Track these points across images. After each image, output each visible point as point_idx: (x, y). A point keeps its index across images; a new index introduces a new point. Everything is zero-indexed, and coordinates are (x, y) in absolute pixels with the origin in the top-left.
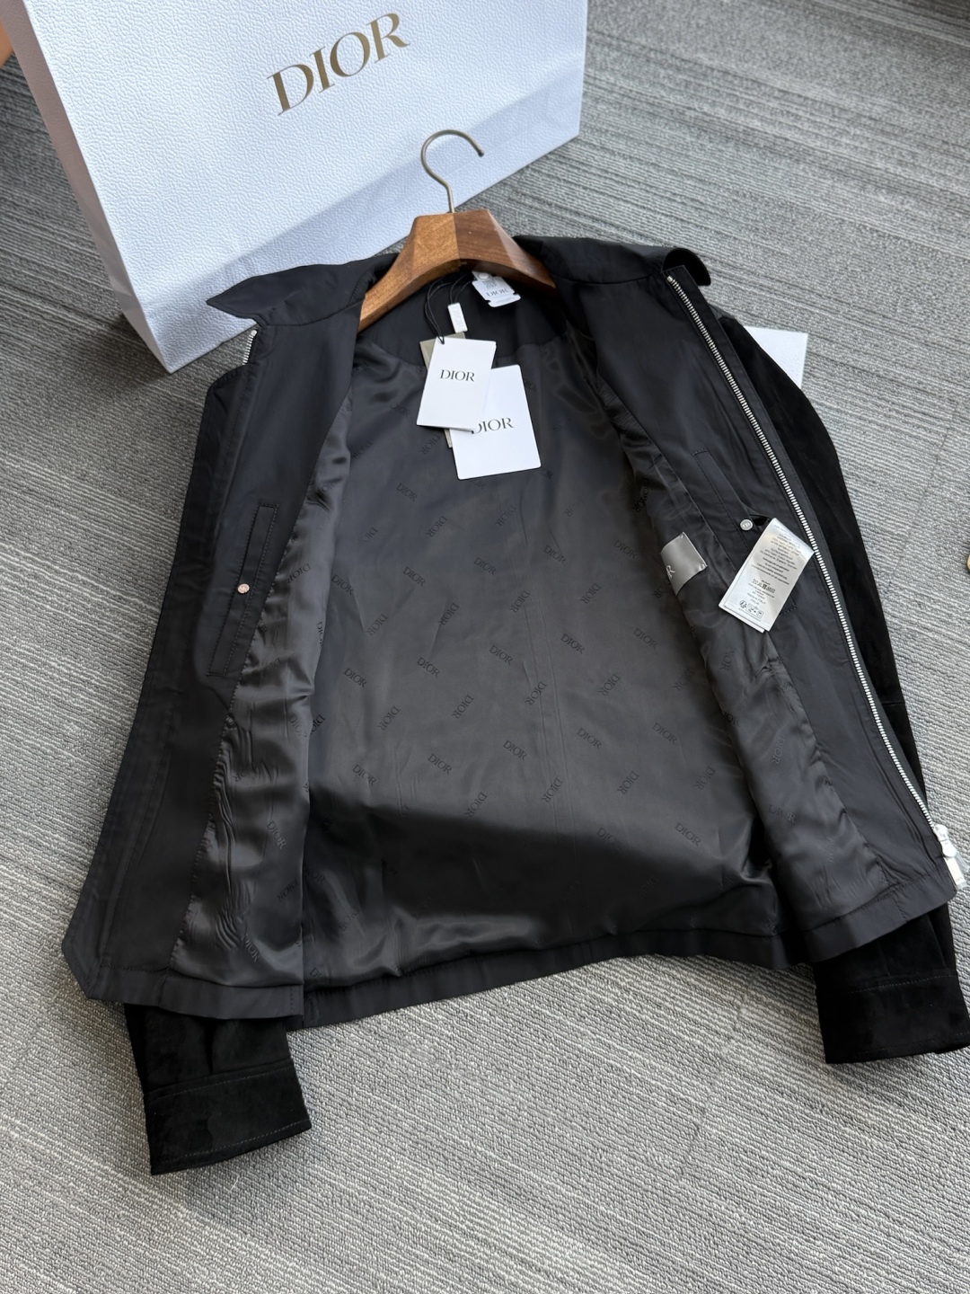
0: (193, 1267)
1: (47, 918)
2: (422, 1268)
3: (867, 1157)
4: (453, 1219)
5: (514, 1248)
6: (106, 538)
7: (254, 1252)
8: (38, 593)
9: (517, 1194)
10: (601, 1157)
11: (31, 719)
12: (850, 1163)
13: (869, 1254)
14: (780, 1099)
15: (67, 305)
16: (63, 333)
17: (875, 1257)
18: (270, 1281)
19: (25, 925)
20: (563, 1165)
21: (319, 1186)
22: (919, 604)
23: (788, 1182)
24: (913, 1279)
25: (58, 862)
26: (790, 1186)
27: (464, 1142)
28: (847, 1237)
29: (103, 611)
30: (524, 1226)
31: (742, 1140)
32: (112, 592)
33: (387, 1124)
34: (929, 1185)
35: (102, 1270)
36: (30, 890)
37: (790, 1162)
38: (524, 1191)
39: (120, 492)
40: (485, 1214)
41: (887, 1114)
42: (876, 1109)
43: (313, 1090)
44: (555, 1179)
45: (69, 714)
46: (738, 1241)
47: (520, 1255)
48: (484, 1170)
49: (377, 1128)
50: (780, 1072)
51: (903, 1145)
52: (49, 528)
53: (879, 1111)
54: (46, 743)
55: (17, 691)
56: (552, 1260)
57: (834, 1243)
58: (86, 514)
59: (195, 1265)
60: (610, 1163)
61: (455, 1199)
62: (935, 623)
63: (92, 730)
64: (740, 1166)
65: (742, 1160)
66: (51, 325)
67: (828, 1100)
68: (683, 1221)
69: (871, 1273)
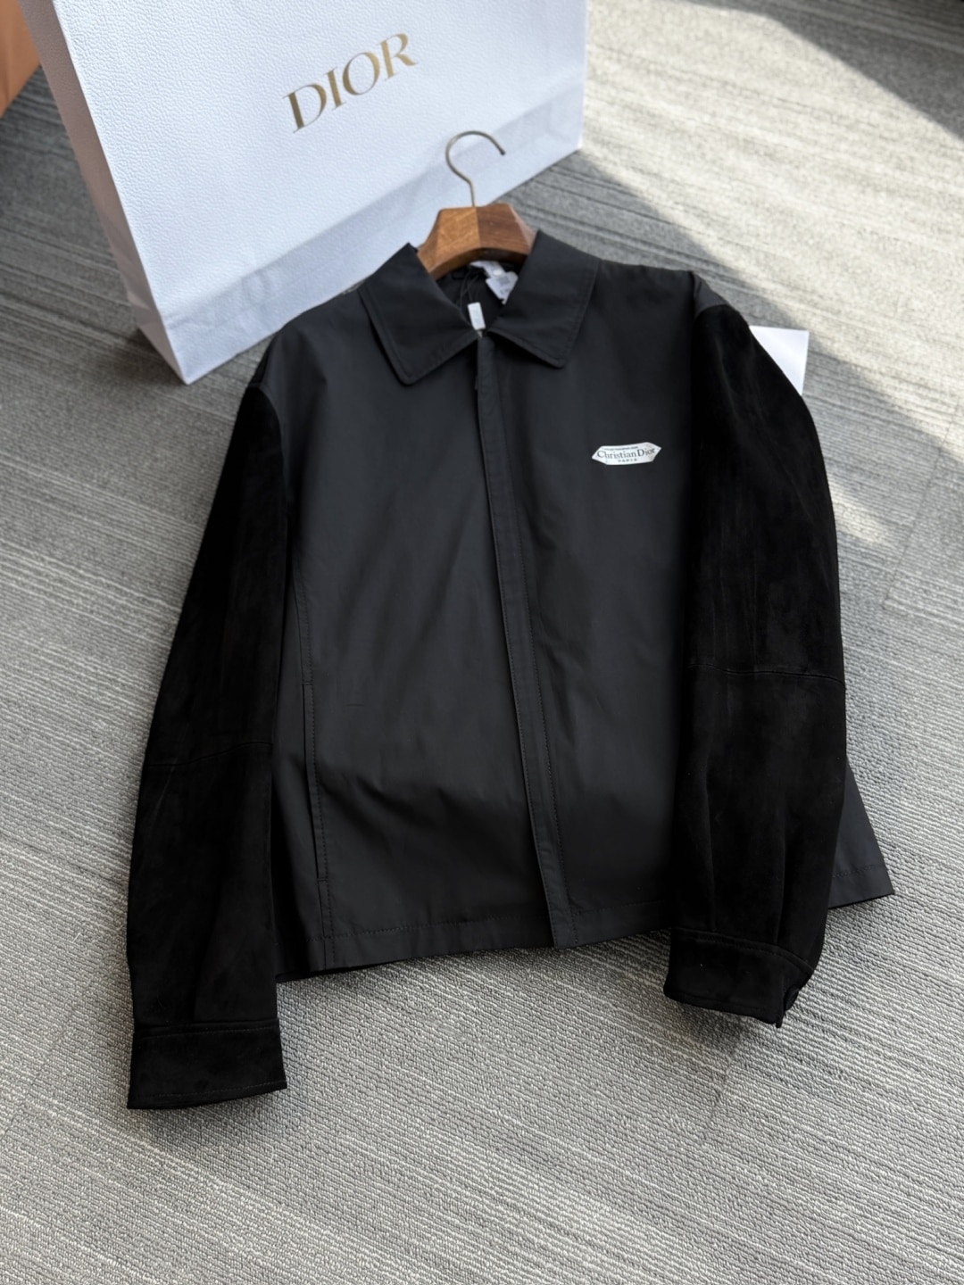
0: (230, 1237)
1: (80, 906)
2: (453, 1233)
3: (886, 1120)
4: (483, 1185)
5: (543, 1212)
6: (128, 543)
7: (289, 1221)
8: (63, 596)
9: (544, 1160)
10: (625, 1124)
11: (60, 717)
12: (869, 1126)
13: (890, 1213)
14: (799, 1066)
15: (84, 320)
16: (81, 347)
17: (896, 1216)
18: (305, 1249)
19: (58, 913)
20: (588, 1132)
21: (351, 1156)
22: (925, 591)
23: (809, 1145)
24: (933, 1236)
25: (90, 853)
26: (811, 1149)
27: (491, 1111)
28: (868, 1197)
29: (127, 612)
30: (552, 1191)
31: (762, 1105)
32: (137, 594)
33: (416, 1096)
34: (947, 1146)
35: (141, 1241)
36: (63, 880)
37: (810, 1126)
38: (551, 1157)
39: (141, 500)
40: (513, 1180)
41: (904, 1079)
42: (893, 1074)
43: (343, 1065)
44: (581, 1145)
45: (97, 711)
46: (762, 1202)
47: (549, 1219)
48: (511, 1138)
49: (406, 1100)
50: (798, 1040)
51: (921, 1108)
52: (72, 534)
53: (897, 1076)
54: (75, 740)
55: (45, 690)
56: (580, 1224)
57: (855, 1203)
58: (109, 521)
59: (232, 1235)
60: (634, 1130)
61: (484, 1166)
62: (941, 609)
63: (119, 726)
64: (761, 1131)
65: (763, 1125)
66: (68, 339)
67: (846, 1066)
68: (706, 1184)
69: (892, 1231)
